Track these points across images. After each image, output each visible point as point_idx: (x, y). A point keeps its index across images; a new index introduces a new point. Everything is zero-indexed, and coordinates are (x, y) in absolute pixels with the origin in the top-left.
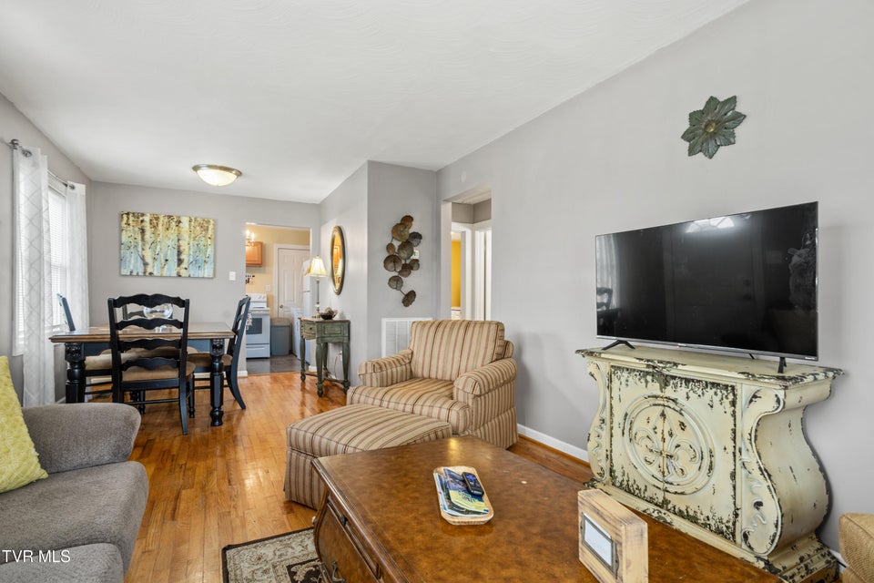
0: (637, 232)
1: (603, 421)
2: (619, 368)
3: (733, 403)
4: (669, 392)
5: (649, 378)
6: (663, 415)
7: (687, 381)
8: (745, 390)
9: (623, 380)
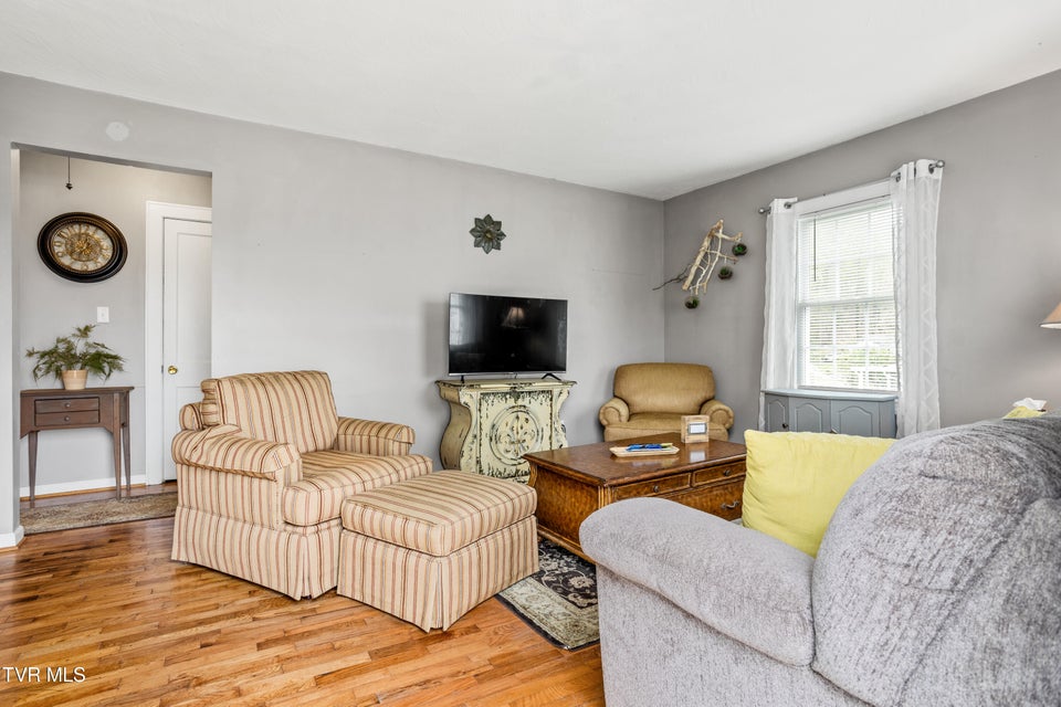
0: (485, 297)
1: (475, 437)
2: (487, 394)
3: (551, 400)
4: (520, 402)
5: (508, 396)
6: (518, 418)
7: (530, 393)
8: (556, 392)
9: (490, 402)
